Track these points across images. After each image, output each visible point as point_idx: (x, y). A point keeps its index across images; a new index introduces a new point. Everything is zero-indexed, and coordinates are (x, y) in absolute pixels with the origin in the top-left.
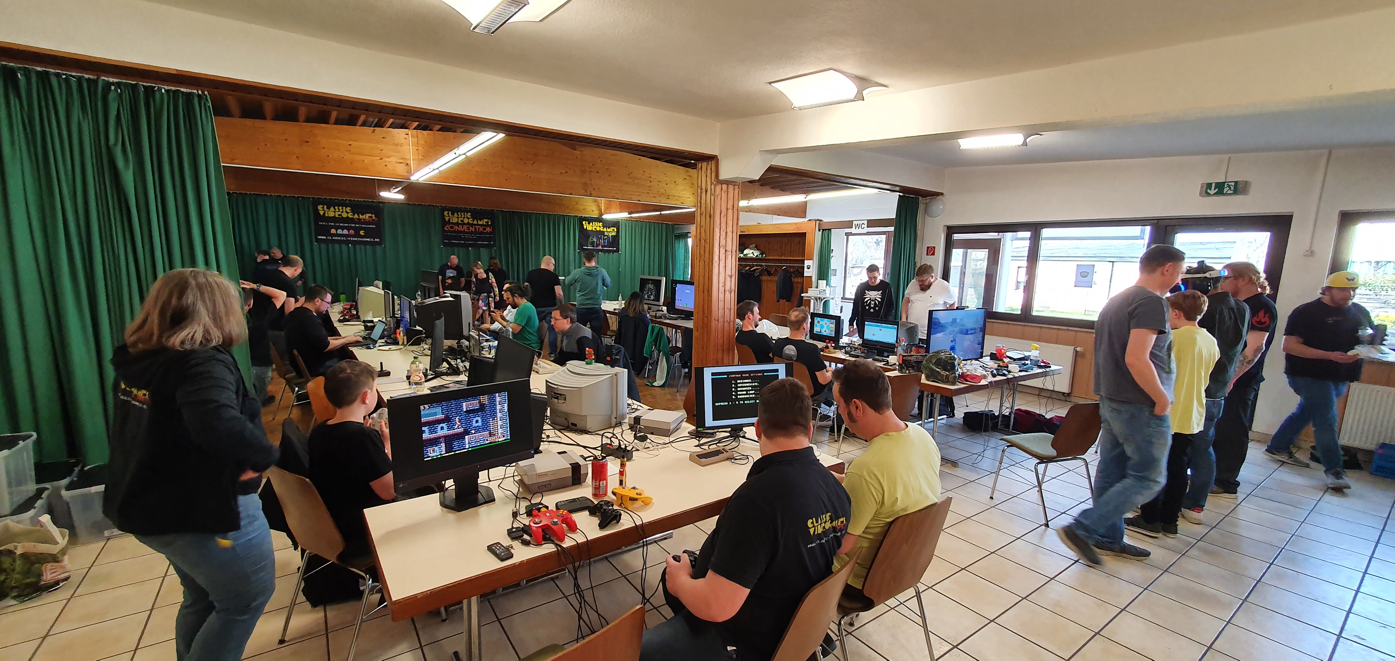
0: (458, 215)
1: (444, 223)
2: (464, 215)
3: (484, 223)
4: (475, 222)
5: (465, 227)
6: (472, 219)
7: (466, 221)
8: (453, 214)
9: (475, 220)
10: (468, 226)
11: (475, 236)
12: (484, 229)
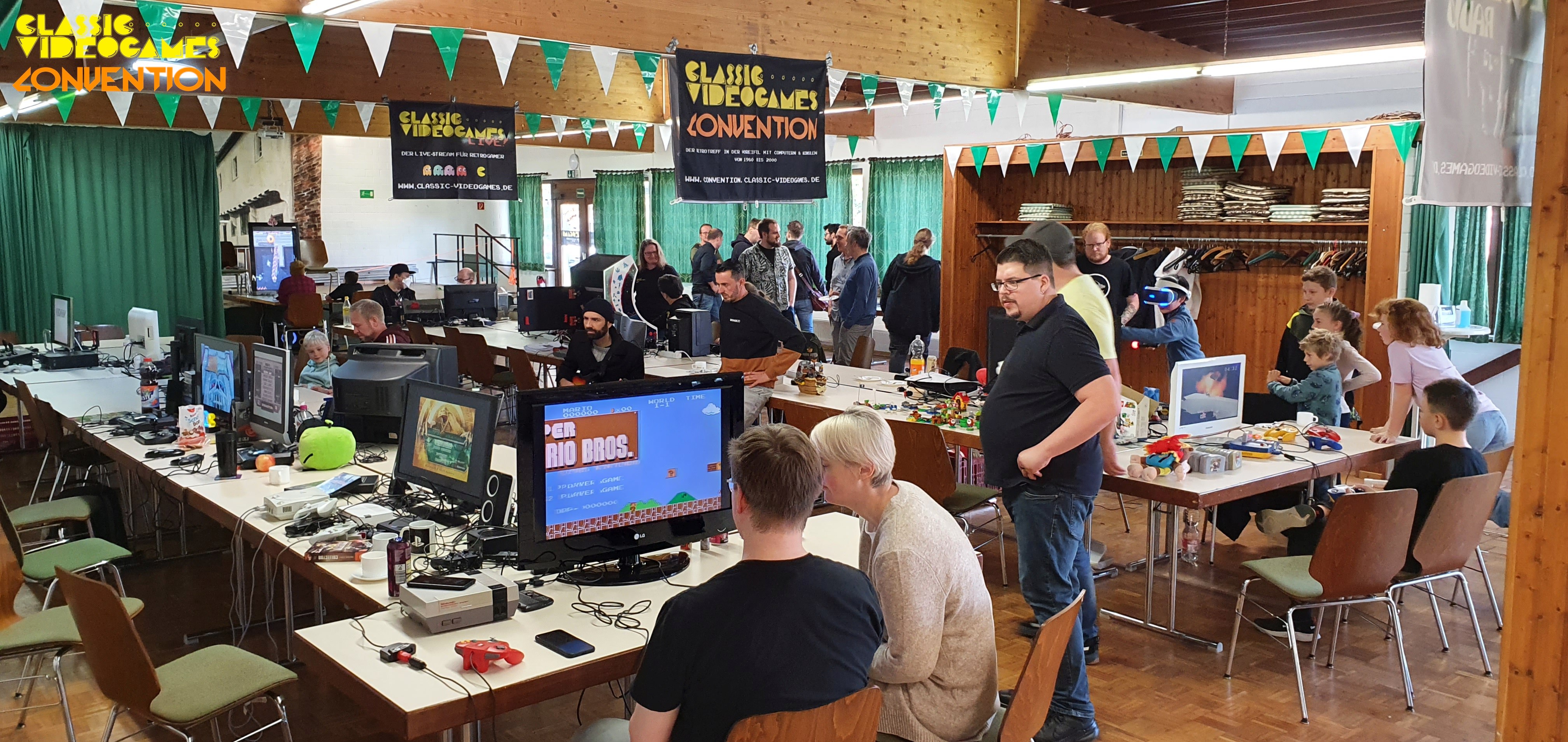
0: (725, 76)
2: (742, 72)
4: (773, 102)
5: (745, 121)
6: (765, 92)
7: (747, 98)
8: (709, 73)
9: (774, 93)
10: (751, 118)
11: (773, 156)
12: (798, 128)
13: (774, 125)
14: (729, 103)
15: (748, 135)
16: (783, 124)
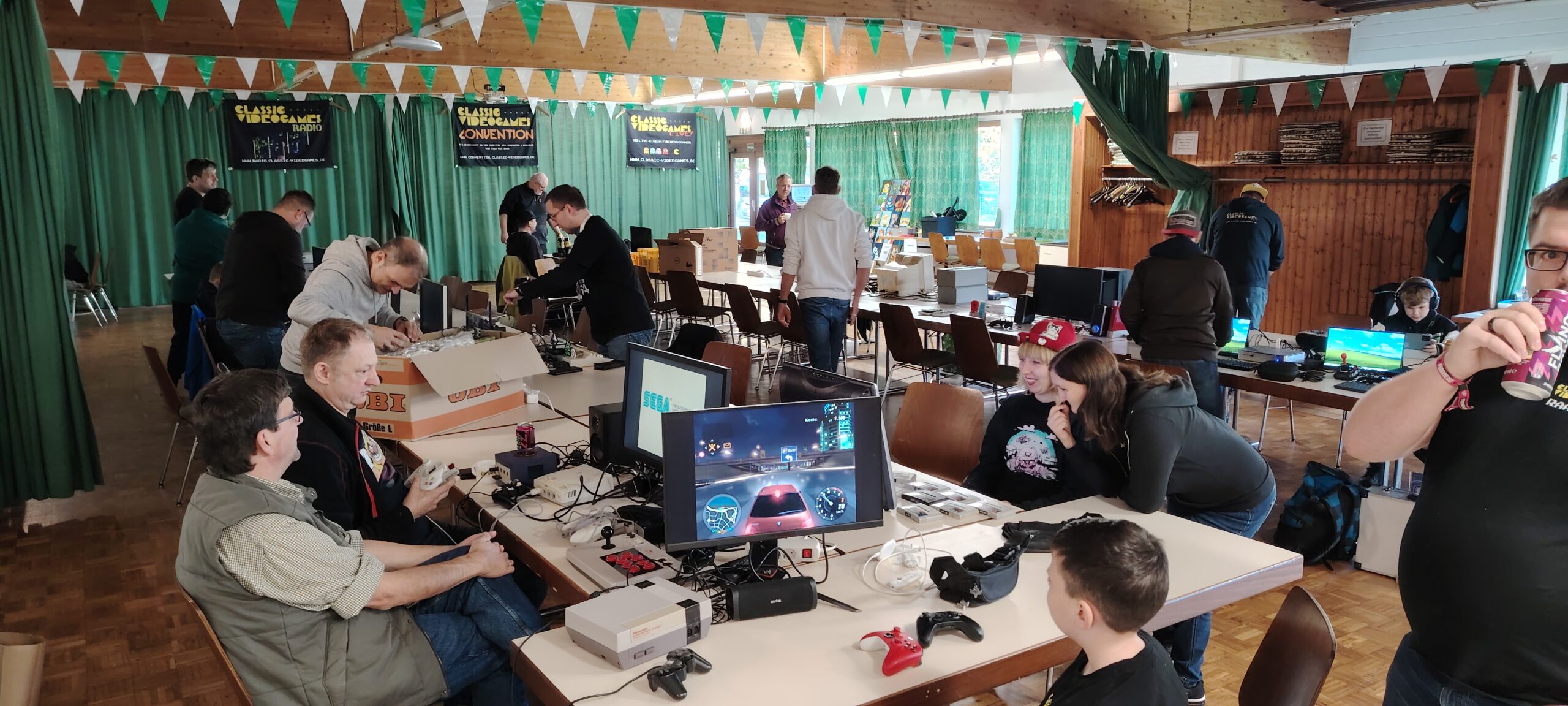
0: (479, 113)
1: (459, 126)
2: (489, 111)
3: (521, 125)
4: (506, 123)
5: (491, 132)
6: (501, 119)
7: (491, 122)
8: (471, 112)
9: (506, 119)
10: (495, 130)
11: (507, 147)
12: (520, 134)
13: (507, 134)
14: (482, 124)
15: (492, 138)
16: (512, 133)
